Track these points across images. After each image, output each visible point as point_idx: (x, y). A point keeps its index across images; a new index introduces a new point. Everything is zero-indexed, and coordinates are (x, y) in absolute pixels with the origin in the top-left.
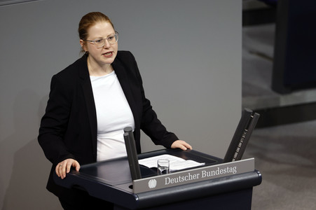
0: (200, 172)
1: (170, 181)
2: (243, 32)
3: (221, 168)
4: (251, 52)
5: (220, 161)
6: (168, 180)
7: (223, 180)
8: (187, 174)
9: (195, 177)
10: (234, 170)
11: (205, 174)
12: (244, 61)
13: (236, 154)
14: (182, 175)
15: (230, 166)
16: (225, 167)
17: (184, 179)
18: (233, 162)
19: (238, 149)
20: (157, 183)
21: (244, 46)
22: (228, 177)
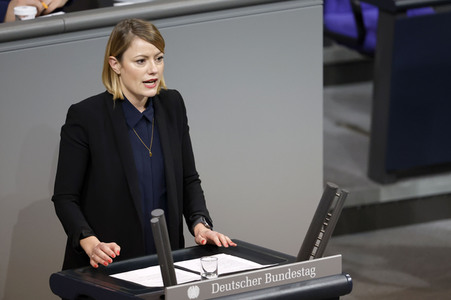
0: (262, 275)
1: (219, 288)
2: (325, 96)
3: (293, 269)
4: (339, 124)
5: (291, 260)
6: (216, 286)
7: (295, 287)
8: (243, 278)
9: (256, 282)
10: (311, 273)
11: (270, 279)
12: (327, 137)
13: (315, 249)
14: (236, 280)
15: (306, 266)
16: (299, 268)
17: (239, 285)
18: (311, 261)
19: (318, 242)
20: (201, 291)
21: (327, 114)
22: (303, 282)
